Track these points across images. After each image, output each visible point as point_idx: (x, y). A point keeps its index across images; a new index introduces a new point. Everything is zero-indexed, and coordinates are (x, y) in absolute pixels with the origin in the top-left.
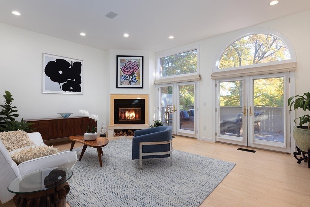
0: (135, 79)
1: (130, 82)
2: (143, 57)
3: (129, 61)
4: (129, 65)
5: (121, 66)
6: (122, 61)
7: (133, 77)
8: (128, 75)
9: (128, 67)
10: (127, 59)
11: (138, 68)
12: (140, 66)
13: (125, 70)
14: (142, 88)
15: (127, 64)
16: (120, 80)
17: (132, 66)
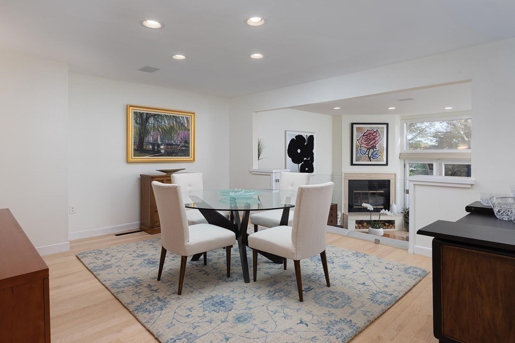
0: (376, 154)
1: (370, 158)
2: (387, 124)
3: (368, 130)
4: (369, 135)
5: (357, 136)
6: (358, 129)
7: (374, 152)
8: (368, 149)
9: (367, 138)
10: (365, 128)
11: (380, 139)
12: (383, 137)
13: (363, 141)
14: (387, 164)
15: (366, 134)
16: (356, 155)
17: (373, 137)
